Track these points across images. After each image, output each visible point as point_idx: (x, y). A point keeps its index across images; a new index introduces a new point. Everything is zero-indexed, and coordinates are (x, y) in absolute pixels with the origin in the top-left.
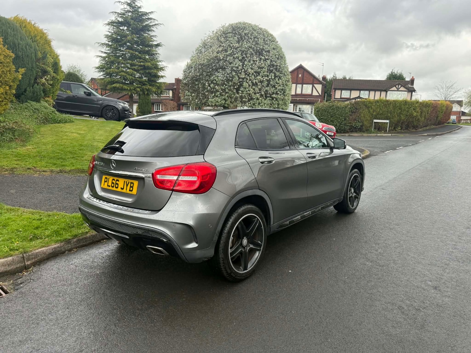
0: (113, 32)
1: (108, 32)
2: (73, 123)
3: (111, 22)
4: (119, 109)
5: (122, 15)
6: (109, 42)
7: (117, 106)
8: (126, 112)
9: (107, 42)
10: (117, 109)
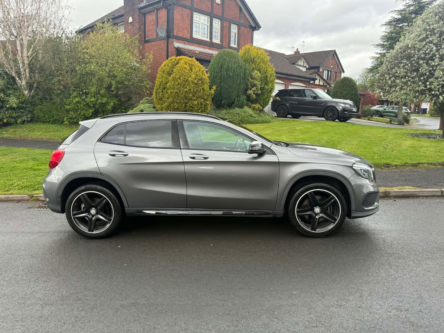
0: (389, 31)
1: (384, 33)
2: (269, 124)
3: (389, 22)
4: (339, 110)
5: (400, 12)
6: (384, 42)
7: (337, 108)
8: (345, 112)
9: (382, 43)
10: (337, 109)
